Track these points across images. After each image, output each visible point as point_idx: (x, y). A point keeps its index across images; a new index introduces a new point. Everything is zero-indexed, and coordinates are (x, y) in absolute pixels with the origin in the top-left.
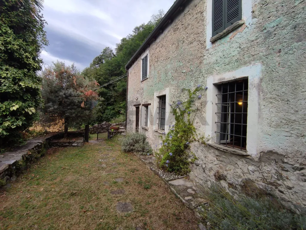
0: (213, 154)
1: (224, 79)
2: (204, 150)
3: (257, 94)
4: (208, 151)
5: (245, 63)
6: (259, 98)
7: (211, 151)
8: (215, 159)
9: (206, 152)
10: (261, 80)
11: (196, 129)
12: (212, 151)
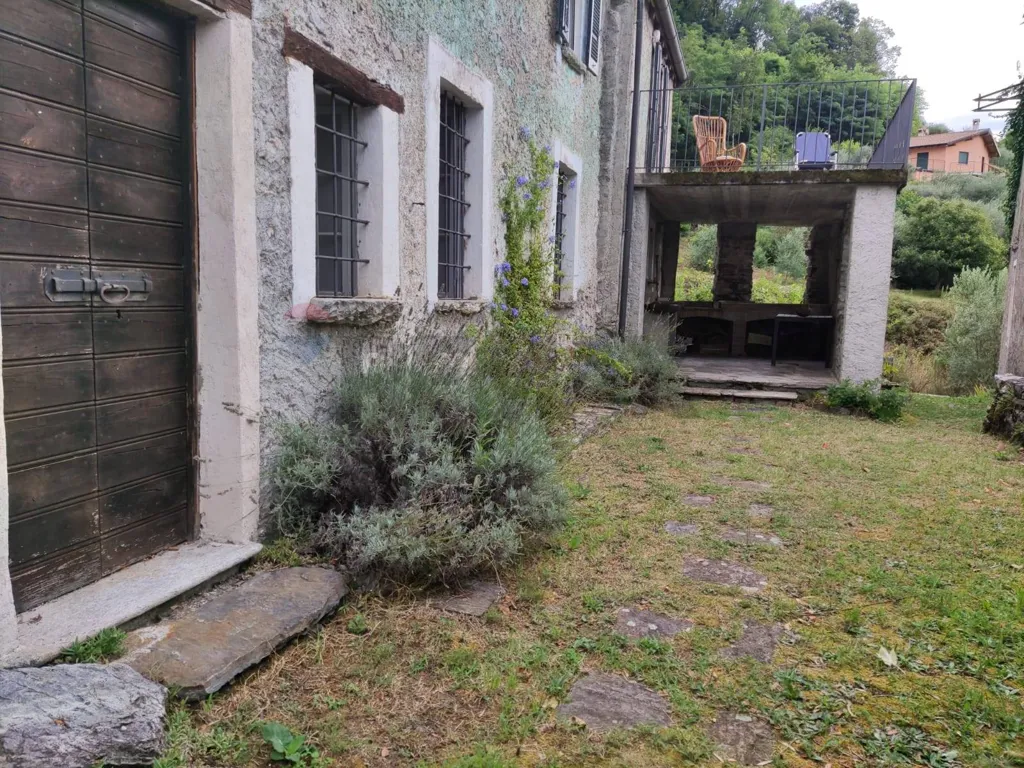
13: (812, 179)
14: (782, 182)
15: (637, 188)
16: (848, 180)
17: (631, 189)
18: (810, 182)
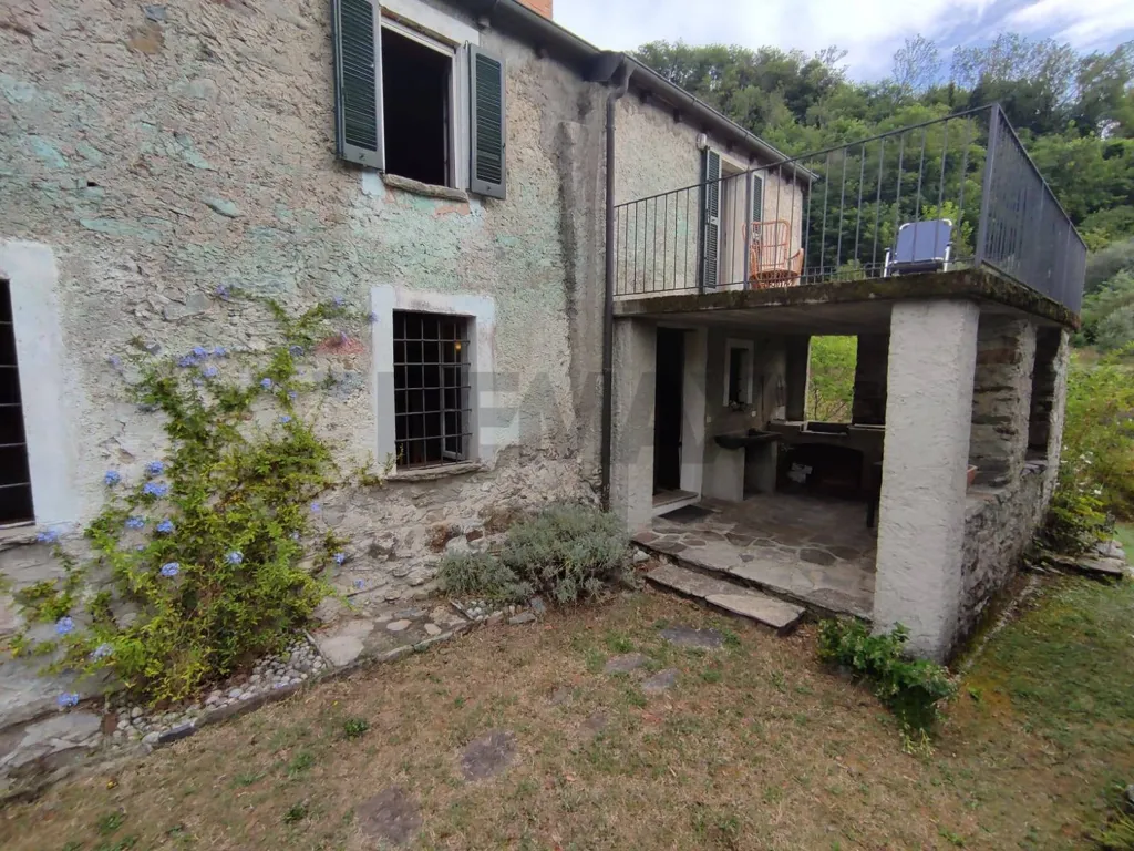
0: (403, 500)
1: (428, 305)
2: (373, 501)
3: (490, 353)
4: (383, 501)
5: (470, 288)
6: (493, 363)
7: (395, 496)
8: (413, 507)
9: (378, 504)
10: (495, 329)
11: (333, 448)
12: (400, 492)
13: (816, 297)
14: (775, 304)
15: (617, 319)
16: (872, 295)
17: (612, 320)
18: (812, 301)
